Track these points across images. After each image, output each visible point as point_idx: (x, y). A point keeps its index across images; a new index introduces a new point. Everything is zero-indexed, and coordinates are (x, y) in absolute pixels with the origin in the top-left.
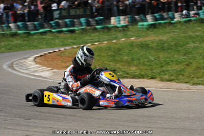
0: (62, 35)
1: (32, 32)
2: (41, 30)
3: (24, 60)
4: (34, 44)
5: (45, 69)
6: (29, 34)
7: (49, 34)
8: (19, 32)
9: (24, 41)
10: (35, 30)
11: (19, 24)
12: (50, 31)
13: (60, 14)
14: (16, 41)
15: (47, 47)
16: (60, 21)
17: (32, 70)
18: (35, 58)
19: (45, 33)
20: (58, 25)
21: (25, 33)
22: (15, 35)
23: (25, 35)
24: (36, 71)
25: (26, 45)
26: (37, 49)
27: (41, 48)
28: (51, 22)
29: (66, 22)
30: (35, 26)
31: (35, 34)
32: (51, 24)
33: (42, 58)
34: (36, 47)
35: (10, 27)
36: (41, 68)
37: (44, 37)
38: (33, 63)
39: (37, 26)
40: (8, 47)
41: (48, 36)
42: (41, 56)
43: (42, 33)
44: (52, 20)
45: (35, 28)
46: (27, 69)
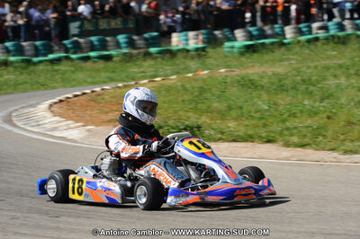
0: (89, 64)
1: (35, 59)
2: (51, 56)
3: (32, 109)
4: (42, 80)
5: (72, 126)
6: (29, 62)
7: (64, 62)
8: (12, 59)
9: (22, 73)
10: (37, 56)
11: (8, 44)
12: (67, 58)
13: (81, 27)
14: (9, 76)
16: (81, 40)
17: (48, 126)
18: (51, 105)
19: (58, 60)
20: (77, 47)
21: (23, 61)
22: (4, 64)
23: (23, 64)
24: (55, 129)
25: (26, 83)
27: (54, 88)
28: (65, 42)
29: (91, 42)
30: (36, 47)
31: (41, 62)
32: (65, 45)
33: (63, 104)
34: (44, 86)
36: (64, 123)
37: (56, 67)
38: (49, 114)
39: (41, 48)
41: (63, 67)
42: (61, 101)
43: (52, 62)
45: (37, 53)
46: (39, 125)
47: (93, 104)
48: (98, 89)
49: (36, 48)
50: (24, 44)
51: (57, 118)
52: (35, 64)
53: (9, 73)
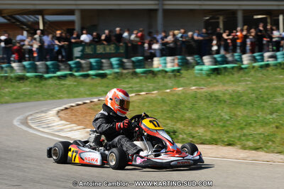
0: (88, 80)
1: (46, 76)
2: (59, 73)
3: (43, 114)
4: (51, 92)
5: (75, 128)
6: (41, 77)
7: (70, 78)
8: (28, 74)
9: (35, 87)
10: (47, 73)
11: (25, 63)
12: (71, 75)
13: (82, 51)
14: (24, 88)
15: (69, 97)
16: (82, 61)
17: (56, 128)
18: (58, 112)
19: (65, 76)
20: (79, 67)
21: (36, 76)
22: (21, 79)
23: (37, 80)
24: (61, 130)
25: (38, 93)
26: (54, 99)
28: (70, 62)
29: (91, 63)
31: (51, 77)
32: (69, 65)
33: (68, 111)
34: (53, 97)
35: (12, 67)
36: (69, 126)
37: (63, 82)
38: (57, 119)
39: (51, 67)
40: (14, 96)
41: (69, 82)
42: (66, 108)
43: (59, 77)
45: (48, 70)
46: (49, 127)
47: (91, 111)
48: (95, 100)
49: (47, 67)
50: (37, 63)
51: (63, 122)
52: (46, 79)
53: (25, 85)
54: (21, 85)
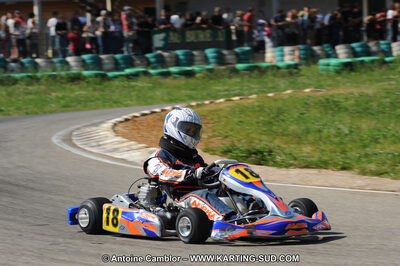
0: (168, 81)
1: (110, 74)
2: (128, 71)
3: (94, 128)
4: (114, 98)
5: (134, 147)
6: (104, 77)
7: (142, 78)
8: (85, 73)
9: (95, 90)
10: (117, 69)
11: (85, 57)
12: (146, 73)
13: (165, 39)
14: (78, 91)
15: (140, 104)
16: (166, 54)
17: (109, 147)
18: (115, 124)
19: (136, 75)
20: (161, 61)
21: (96, 75)
22: (76, 79)
23: (98, 80)
24: (115, 150)
25: (98, 99)
26: (119, 106)
27: (127, 106)
28: (148, 55)
29: (177, 56)
30: (116, 61)
31: (116, 77)
32: (147, 59)
33: (128, 124)
34: (117, 103)
35: (67, 63)
36: (125, 144)
37: (133, 83)
38: (111, 134)
39: (121, 61)
40: (62, 102)
41: (141, 83)
42: (127, 120)
43: (129, 77)
44: (150, 51)
45: (117, 66)
46: (99, 145)
48: (168, 108)
50: (103, 57)
51: (119, 139)
52: (109, 79)
53: (80, 88)
54: (75, 87)
